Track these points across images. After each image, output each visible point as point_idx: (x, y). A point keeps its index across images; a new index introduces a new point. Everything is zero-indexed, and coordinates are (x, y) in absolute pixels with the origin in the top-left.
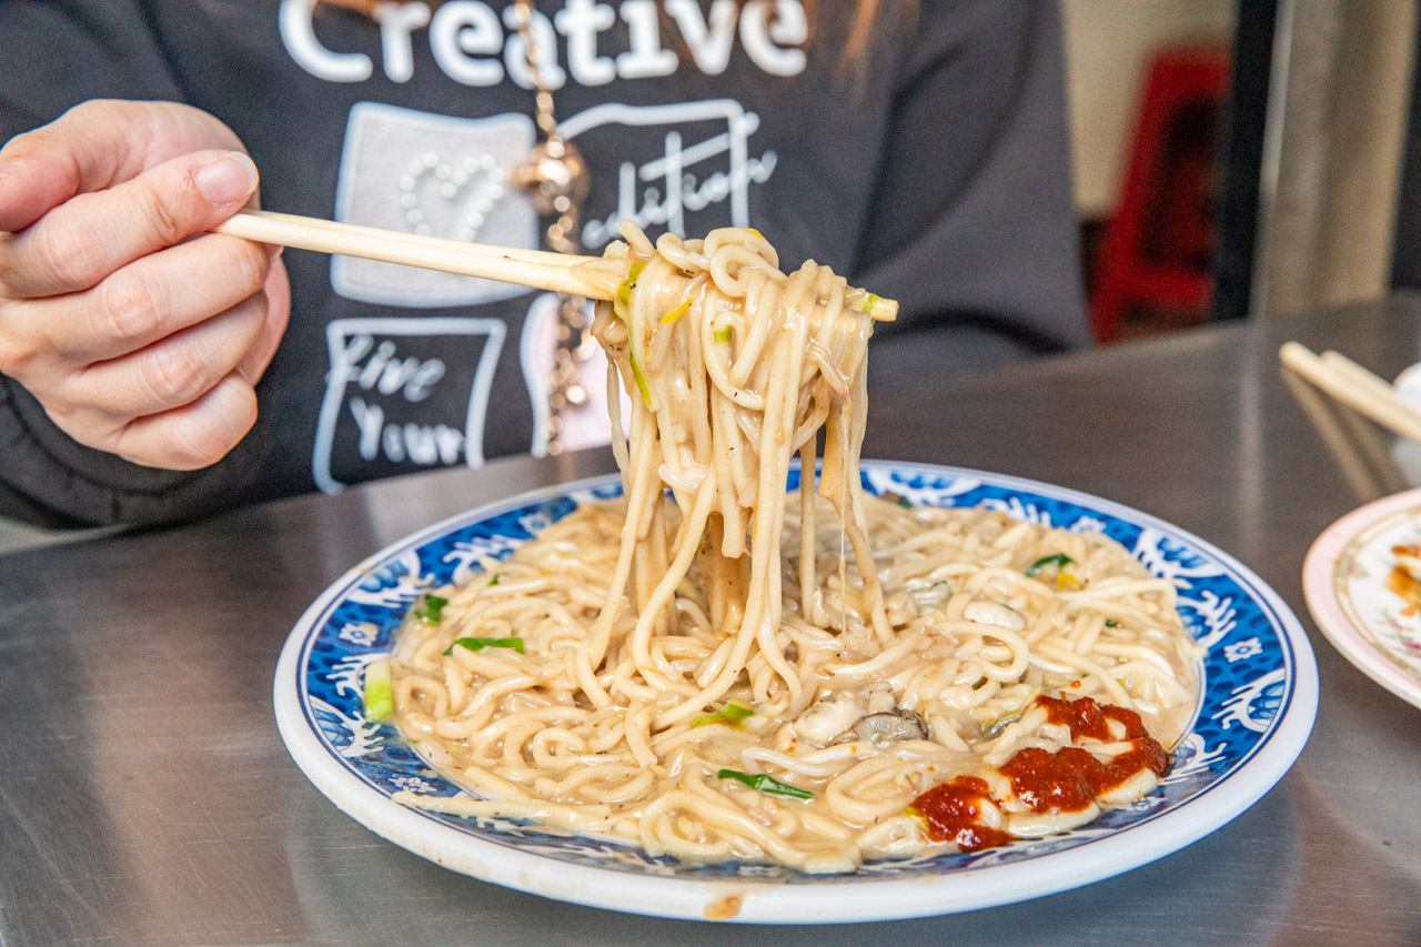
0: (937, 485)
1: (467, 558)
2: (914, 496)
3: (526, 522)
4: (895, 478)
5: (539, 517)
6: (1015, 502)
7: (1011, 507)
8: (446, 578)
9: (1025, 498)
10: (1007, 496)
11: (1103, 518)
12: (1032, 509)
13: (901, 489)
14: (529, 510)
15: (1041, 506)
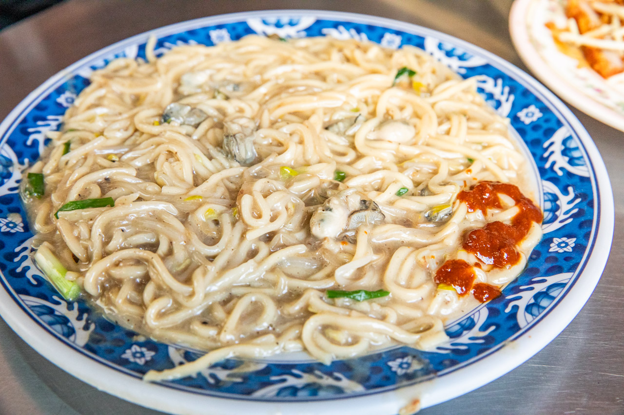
0: (291, 24)
1: (40, 138)
2: (282, 32)
3: (61, 99)
4: (265, 22)
5: (68, 94)
6: (341, 28)
7: (341, 33)
8: (35, 157)
9: (348, 25)
10: (336, 25)
11: (398, 33)
12: (353, 32)
13: (271, 30)
14: (60, 91)
15: (359, 29)
